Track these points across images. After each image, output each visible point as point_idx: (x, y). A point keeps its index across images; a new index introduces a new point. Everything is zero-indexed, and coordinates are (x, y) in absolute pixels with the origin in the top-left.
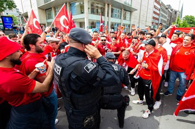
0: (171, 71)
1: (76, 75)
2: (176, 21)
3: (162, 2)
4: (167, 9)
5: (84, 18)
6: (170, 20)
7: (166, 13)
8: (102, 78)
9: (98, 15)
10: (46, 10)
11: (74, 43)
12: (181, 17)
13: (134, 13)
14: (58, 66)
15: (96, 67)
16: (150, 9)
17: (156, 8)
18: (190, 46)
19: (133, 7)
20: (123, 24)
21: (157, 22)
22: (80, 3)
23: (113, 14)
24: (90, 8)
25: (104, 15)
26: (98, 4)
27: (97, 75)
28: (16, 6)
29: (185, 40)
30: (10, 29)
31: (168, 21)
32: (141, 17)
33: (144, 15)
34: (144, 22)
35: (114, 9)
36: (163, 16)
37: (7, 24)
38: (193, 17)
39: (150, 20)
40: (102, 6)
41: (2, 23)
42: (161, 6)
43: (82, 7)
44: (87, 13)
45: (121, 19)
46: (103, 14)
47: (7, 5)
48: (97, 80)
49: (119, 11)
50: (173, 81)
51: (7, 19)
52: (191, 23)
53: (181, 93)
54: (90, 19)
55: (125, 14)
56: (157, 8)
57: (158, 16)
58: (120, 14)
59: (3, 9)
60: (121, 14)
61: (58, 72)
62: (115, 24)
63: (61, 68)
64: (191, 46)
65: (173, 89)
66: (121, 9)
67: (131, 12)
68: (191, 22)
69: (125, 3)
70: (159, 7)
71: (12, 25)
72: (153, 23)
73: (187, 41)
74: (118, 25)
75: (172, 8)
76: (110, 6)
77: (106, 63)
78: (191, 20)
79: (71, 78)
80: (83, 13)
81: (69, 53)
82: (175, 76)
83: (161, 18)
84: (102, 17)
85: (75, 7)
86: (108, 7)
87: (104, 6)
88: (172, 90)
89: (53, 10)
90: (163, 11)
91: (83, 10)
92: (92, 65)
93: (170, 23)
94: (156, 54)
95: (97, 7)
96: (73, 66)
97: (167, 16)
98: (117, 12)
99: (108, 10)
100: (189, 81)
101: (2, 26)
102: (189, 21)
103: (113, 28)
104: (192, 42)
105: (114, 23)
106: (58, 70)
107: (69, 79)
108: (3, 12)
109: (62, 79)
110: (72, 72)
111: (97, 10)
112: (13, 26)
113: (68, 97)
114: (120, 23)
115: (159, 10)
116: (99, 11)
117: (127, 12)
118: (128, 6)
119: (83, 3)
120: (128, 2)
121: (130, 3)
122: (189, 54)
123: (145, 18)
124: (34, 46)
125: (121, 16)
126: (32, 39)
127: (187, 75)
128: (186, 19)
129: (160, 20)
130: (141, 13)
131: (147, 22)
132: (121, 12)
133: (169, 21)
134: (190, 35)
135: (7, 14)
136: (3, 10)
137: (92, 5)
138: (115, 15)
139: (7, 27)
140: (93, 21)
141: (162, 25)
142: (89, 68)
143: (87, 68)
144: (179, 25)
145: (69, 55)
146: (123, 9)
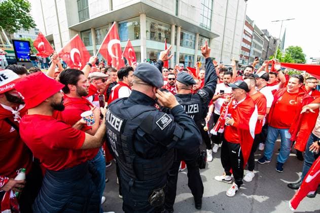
0: (269, 127)
1: (143, 131)
2: (276, 55)
3: (255, 25)
4: (262, 35)
5: (140, 46)
6: (267, 53)
7: (262, 43)
8: (180, 137)
9: (160, 41)
10: (81, 32)
11: (142, 85)
12: (283, 49)
13: (215, 41)
14: (117, 118)
15: (172, 121)
16: (237, 35)
17: (246, 34)
18: (297, 91)
19: (212, 31)
20: (198, 56)
21: (248, 55)
22: (134, 23)
23: (184, 41)
24: (149, 31)
25: (170, 43)
26: (161, 25)
27: (174, 134)
28: (35, 25)
29: (290, 82)
30: (27, 60)
31: (263, 53)
32: (225, 46)
33: (229, 43)
34: (229, 55)
35: (185, 34)
36: (256, 46)
37: (21, 52)
38: (299, 49)
39: (238, 52)
40: (167, 29)
41: (13, 50)
42: (253, 31)
43: (137, 29)
44: (144, 38)
45: (194, 48)
46: (168, 41)
47: (21, 22)
48: (173, 140)
49: (191, 36)
50: (272, 143)
51: (22, 44)
52: (297, 58)
53: (283, 160)
54: (148, 47)
55: (201, 41)
56: (248, 34)
57: (249, 46)
58: (193, 42)
59: (14, 28)
60: (195, 41)
61: (117, 127)
62: (186, 56)
63: (122, 121)
64: (299, 92)
65: (271, 153)
66: (196, 34)
67: (210, 39)
68: (298, 55)
69: (202, 25)
70: (251, 32)
71: (29, 54)
72: (241, 56)
73: (293, 85)
74: (190, 57)
75: (270, 34)
76: (179, 29)
77: (184, 115)
78: (297, 53)
79: (137, 136)
80: (138, 38)
81: (131, 99)
82: (275, 135)
83: (253, 49)
84: (168, 45)
85: (126, 28)
86: (176, 30)
87: (171, 28)
88: (269, 154)
89: (92, 32)
90: (257, 38)
91: (138, 33)
92: (167, 119)
93: (266, 57)
94: (248, 104)
95: (160, 30)
96: (141, 120)
97: (262, 46)
98: (189, 38)
99: (176, 34)
100: (294, 142)
101: (14, 55)
102: (294, 54)
103: (183, 62)
104: (300, 86)
105: (184, 55)
106: (116, 124)
107: (134, 138)
108: (15, 33)
109: (123, 137)
110: (139, 127)
111: (160, 34)
112: (31, 55)
113: (129, 163)
114: (194, 55)
115: (252, 37)
116: (163, 35)
117: (205, 38)
118: (205, 29)
119: (139, 24)
120: (206, 24)
121: (209, 26)
122: (296, 103)
123: (231, 48)
124: (74, 86)
125: (195, 45)
126: (72, 76)
127: (291, 133)
128: (290, 51)
129: (252, 52)
130: (225, 41)
131: (233, 55)
132: (195, 38)
133: (265, 54)
134: (298, 76)
135: (21, 36)
136: (14, 31)
137: (152, 27)
138: (186, 43)
139: (22, 58)
140: (152, 51)
141: (258, 60)
142: (163, 123)
143: (160, 123)
144: (280, 59)
145: (132, 102)
146: (198, 35)
